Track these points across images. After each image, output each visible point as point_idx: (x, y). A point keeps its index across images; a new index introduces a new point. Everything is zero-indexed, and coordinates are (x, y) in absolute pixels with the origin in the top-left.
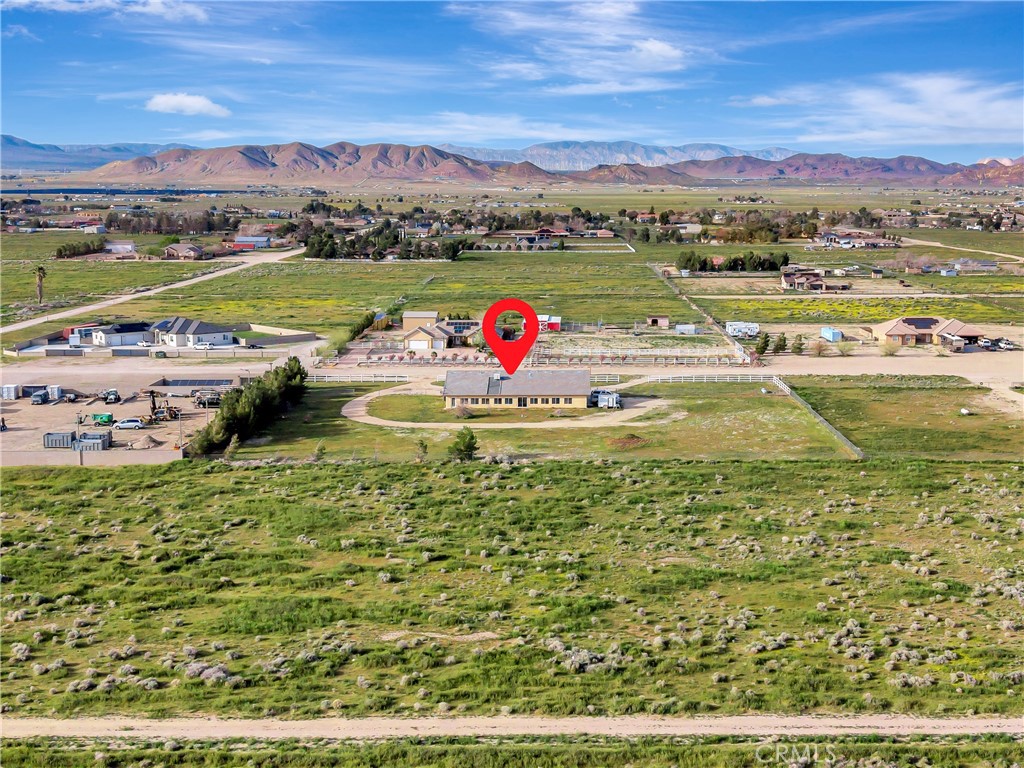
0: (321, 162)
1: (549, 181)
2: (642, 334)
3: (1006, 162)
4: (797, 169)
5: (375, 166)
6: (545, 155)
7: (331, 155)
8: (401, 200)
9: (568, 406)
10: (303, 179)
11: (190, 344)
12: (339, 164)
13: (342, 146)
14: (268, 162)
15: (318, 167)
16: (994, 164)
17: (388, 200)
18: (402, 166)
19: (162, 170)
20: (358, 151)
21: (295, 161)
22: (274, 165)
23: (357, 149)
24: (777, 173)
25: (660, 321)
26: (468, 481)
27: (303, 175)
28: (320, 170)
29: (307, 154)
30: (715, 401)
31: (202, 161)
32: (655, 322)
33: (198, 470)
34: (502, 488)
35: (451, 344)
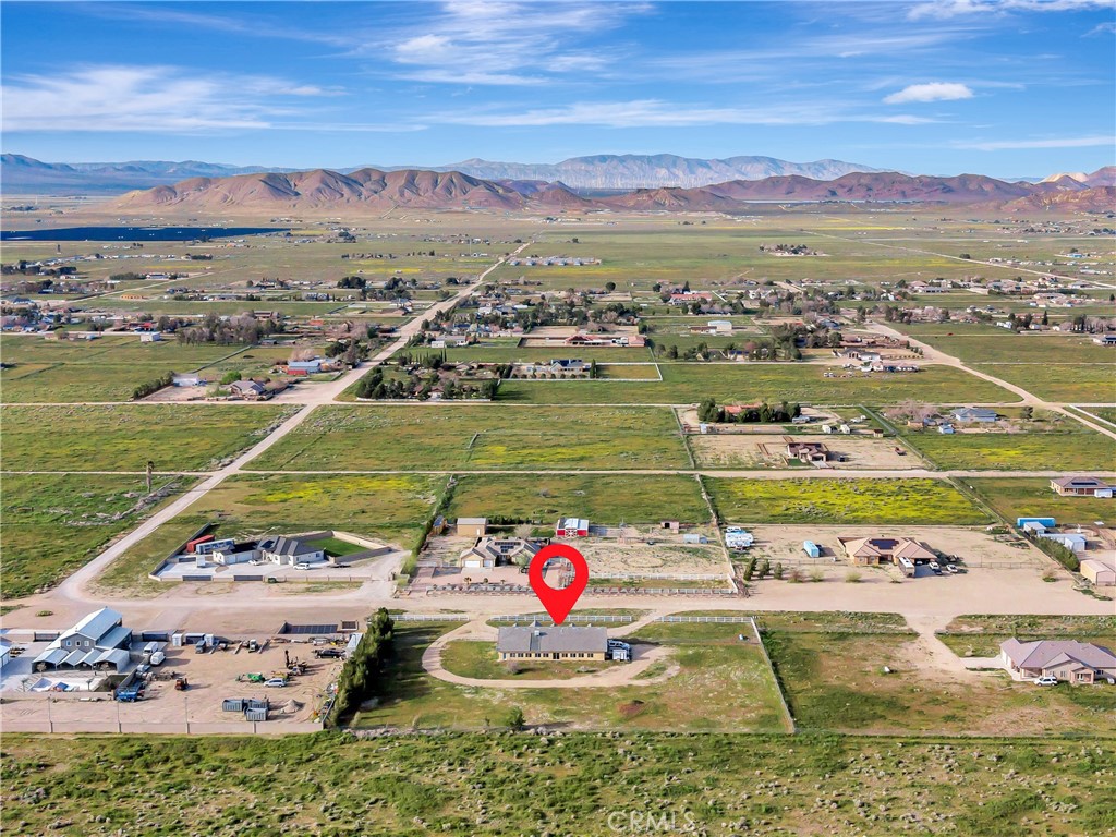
0: (346, 191)
1: (584, 209)
2: (656, 541)
3: (1080, 177)
4: (850, 190)
5: (402, 195)
6: (580, 169)
7: (356, 182)
8: (432, 254)
9: (590, 659)
10: (328, 209)
11: (291, 563)
12: (365, 193)
13: (367, 173)
14: (290, 190)
15: (343, 195)
16: (1066, 180)
17: (420, 254)
18: (430, 193)
19: (182, 200)
20: (384, 178)
21: (319, 190)
22: (297, 194)
23: (383, 176)
24: (829, 194)
25: (671, 524)
26: (519, 756)
27: (327, 205)
28: (344, 199)
29: (331, 181)
30: (702, 650)
31: (223, 190)
32: (667, 526)
33: (336, 740)
34: (543, 763)
35: (498, 563)
